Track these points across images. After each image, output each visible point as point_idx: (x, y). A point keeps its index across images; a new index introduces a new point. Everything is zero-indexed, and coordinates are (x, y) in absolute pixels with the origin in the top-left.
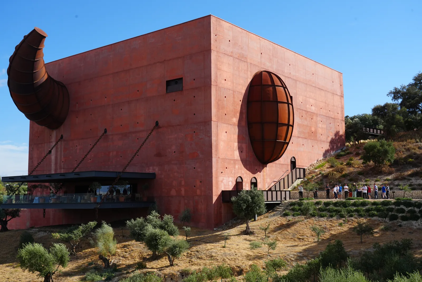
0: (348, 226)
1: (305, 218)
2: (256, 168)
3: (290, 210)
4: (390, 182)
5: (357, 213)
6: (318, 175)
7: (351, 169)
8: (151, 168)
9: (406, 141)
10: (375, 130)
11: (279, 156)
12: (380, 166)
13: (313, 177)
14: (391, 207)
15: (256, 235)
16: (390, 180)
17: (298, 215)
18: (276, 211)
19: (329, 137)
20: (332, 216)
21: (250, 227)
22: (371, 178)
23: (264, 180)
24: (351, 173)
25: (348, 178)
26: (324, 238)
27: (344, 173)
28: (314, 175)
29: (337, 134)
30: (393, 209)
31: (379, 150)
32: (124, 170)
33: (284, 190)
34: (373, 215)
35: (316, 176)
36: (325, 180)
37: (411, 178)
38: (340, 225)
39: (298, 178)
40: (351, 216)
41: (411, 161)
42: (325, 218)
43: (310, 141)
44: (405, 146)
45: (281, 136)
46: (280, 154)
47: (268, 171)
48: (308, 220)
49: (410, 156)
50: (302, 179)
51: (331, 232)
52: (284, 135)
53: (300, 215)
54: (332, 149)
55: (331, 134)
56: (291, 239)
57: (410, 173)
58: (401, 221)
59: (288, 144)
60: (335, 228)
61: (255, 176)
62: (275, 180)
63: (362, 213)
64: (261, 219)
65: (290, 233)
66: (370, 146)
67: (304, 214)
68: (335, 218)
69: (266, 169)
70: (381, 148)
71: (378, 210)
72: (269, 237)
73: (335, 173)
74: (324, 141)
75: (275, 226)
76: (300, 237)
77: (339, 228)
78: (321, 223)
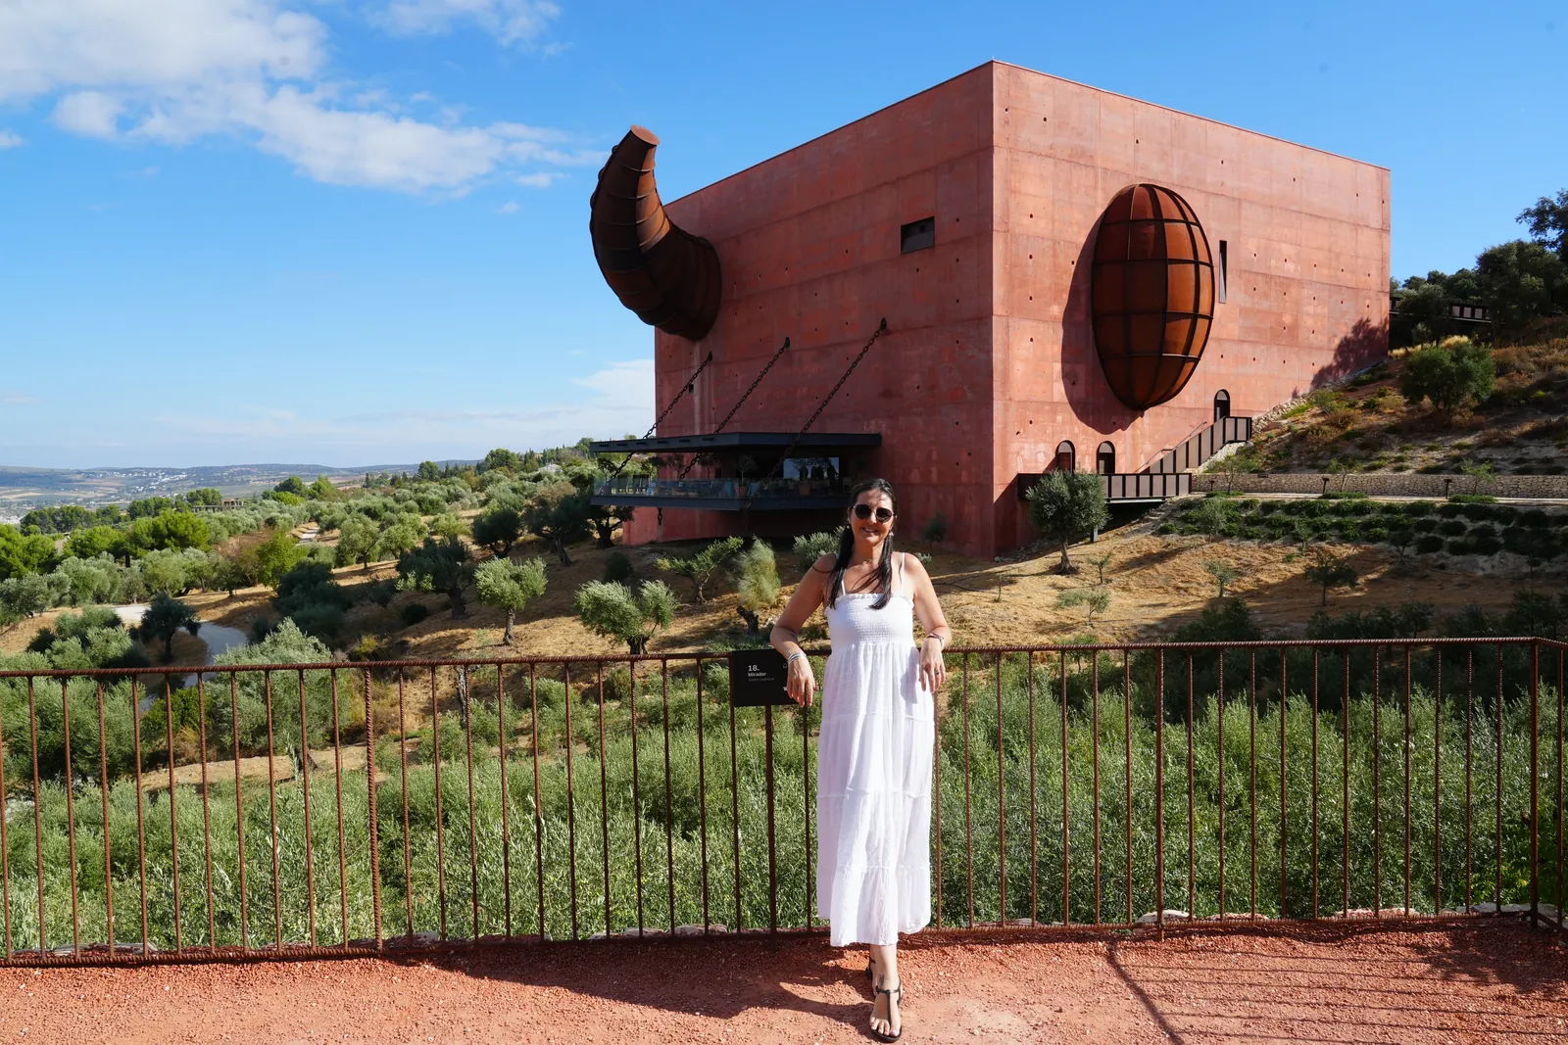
0: (1308, 561)
1: (1208, 540)
2: (1113, 419)
3: (1179, 519)
4: (1466, 451)
5: (1337, 532)
6: (1283, 433)
7: (1373, 419)
8: (873, 422)
9: (1547, 343)
10: (1468, 311)
11: (1174, 391)
12: (1449, 410)
13: (1270, 437)
14: (1429, 518)
15: (1083, 575)
16: (1468, 447)
17: (1193, 532)
18: (1148, 520)
19: (1335, 336)
20: (1272, 538)
21: (1070, 559)
22: (1419, 442)
23: (1134, 447)
24: (1370, 428)
25: (1358, 440)
26: (1239, 590)
27: (1349, 428)
28: (1273, 432)
29: (1361, 326)
30: (1434, 523)
31: (1446, 370)
32: (805, 429)
33: (1188, 470)
34: (1376, 538)
35: (1279, 435)
36: (1296, 447)
37: (1526, 443)
38: (1288, 559)
39: (1231, 442)
40: (1322, 538)
41: (1540, 397)
42: (1257, 541)
43: (1275, 349)
44: (1537, 355)
45: (1175, 344)
46: (1173, 385)
47: (1147, 427)
48: (1215, 544)
49: (1542, 385)
50: (1242, 444)
51: (1259, 575)
52: (1183, 340)
53: (1197, 532)
54: (1342, 365)
55: (1344, 329)
56: (1160, 587)
57: (1527, 427)
58: (1448, 555)
59: (1196, 361)
60: (1273, 567)
61: (1111, 437)
62: (1167, 447)
63: (1351, 532)
64: (1107, 538)
65: (1160, 575)
66: (1423, 360)
67: (1207, 532)
68: (1278, 542)
69: (1142, 424)
70: (1453, 365)
71: (1393, 526)
72: (1109, 581)
73: (1326, 428)
74: (1320, 348)
75: (1131, 556)
76: (1181, 585)
77: (1282, 566)
78: (1242, 552)
